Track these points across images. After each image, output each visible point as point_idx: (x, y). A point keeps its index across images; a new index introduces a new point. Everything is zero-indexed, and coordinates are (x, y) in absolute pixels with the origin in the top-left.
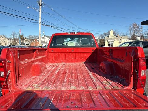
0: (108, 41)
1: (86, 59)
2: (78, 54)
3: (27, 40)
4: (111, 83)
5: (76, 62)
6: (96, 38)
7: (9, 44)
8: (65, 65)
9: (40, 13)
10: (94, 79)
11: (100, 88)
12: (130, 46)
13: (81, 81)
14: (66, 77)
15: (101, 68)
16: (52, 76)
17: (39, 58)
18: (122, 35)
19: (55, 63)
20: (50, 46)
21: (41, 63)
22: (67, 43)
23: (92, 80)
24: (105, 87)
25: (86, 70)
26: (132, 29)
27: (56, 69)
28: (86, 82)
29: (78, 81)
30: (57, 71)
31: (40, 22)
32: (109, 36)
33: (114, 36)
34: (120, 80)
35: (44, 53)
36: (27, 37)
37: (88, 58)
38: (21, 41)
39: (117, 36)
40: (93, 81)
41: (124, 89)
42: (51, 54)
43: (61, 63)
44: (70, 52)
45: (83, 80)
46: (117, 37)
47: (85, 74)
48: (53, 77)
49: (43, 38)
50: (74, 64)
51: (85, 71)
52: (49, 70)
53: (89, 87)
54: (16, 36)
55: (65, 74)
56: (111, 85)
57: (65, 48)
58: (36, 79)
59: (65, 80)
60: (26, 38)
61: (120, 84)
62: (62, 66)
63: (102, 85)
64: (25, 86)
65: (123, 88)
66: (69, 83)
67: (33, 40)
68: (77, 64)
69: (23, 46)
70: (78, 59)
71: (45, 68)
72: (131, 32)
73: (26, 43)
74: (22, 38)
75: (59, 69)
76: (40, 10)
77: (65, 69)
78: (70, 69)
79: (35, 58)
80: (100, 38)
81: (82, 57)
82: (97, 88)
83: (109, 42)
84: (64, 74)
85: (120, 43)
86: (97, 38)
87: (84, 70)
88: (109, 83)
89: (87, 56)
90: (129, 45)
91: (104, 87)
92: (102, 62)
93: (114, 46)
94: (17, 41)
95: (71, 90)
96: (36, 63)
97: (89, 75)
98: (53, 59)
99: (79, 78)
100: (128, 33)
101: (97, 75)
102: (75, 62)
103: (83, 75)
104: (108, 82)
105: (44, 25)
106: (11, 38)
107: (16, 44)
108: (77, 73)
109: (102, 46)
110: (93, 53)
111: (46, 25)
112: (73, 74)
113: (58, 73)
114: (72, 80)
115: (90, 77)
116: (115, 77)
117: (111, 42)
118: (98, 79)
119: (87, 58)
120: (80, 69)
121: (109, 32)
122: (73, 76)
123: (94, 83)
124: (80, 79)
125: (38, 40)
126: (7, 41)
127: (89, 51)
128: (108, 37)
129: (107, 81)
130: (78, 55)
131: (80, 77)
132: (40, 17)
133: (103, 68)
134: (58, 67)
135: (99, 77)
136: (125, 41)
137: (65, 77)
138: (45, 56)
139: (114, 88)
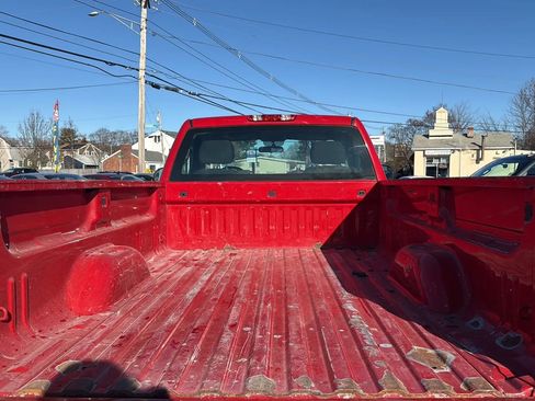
0: (426, 153)
1: (331, 233)
2: (294, 209)
3: (90, 149)
4: (451, 356)
5: (287, 245)
6: (374, 142)
7: (17, 165)
8: (238, 257)
9: (143, 34)
10: (367, 332)
11: (398, 387)
12: (524, 174)
13: (301, 342)
14: (230, 322)
15: (397, 273)
16: (166, 315)
17: (117, 225)
18: (488, 130)
19: (194, 247)
20: (172, 173)
21: (119, 252)
22: (253, 160)
23: (357, 341)
24: (425, 381)
25: (331, 286)
26: (528, 104)
27: (191, 279)
28: (324, 350)
29: (287, 343)
30: (195, 290)
31: (142, 73)
32: (431, 132)
33: (451, 132)
34: (498, 342)
35: (144, 204)
36: (92, 135)
37: (339, 229)
38: (65, 154)
39: (465, 131)
40: (360, 347)
41: (522, 394)
42: (177, 208)
43: (220, 247)
44: (262, 202)
45: (311, 337)
46: (466, 135)
47: (323, 305)
48: (172, 319)
49: (157, 139)
50: (277, 253)
51: (325, 287)
52: (159, 281)
53: (342, 384)
54: (44, 130)
55: (231, 303)
56: (453, 369)
57: (237, 183)
58: (86, 330)
59: (226, 339)
60: (85, 142)
61: (500, 366)
62: (221, 263)
63: (405, 369)
64: (21, 370)
65: (519, 389)
66: (243, 356)
67: (116, 149)
68: (292, 251)
69: (74, 172)
70: (295, 231)
71: (143, 274)
72: (523, 118)
73: (86, 159)
74: (69, 140)
75: (206, 278)
76: (144, 24)
77: (234, 277)
78: (255, 277)
79: (92, 228)
80: (394, 142)
81: (313, 223)
82: (380, 388)
83: (430, 159)
84: (227, 302)
85: (477, 162)
86: (379, 140)
87: (319, 284)
88: (443, 359)
89: (336, 216)
90: (519, 170)
91: (418, 379)
92: (403, 250)
93: (453, 173)
94: (48, 154)
95: (248, 395)
96: (96, 252)
97: (343, 311)
98: (184, 233)
99: (292, 324)
100: (510, 118)
101: (379, 310)
102: (280, 245)
103: (315, 310)
104: (439, 355)
105: (157, 87)
106: (24, 141)
107: (44, 164)
108: (287, 299)
109: (402, 173)
110: (362, 203)
111: (167, 88)
112: (266, 304)
113: (200, 298)
114: (258, 336)
115: (347, 320)
116: (468, 323)
117: (438, 157)
118: (388, 335)
119: (333, 228)
120: (299, 277)
121: (431, 118)
122: (264, 317)
123: (364, 355)
124: (299, 333)
125: (135, 147)
126: (8, 153)
127: (343, 198)
128: (427, 136)
129: (433, 347)
130: (294, 213)
131: (299, 321)
132: (143, 50)
133: (407, 275)
134: (201, 266)
135: (390, 321)
136: (500, 152)
137: (226, 323)
138: (146, 218)
139: (470, 388)
